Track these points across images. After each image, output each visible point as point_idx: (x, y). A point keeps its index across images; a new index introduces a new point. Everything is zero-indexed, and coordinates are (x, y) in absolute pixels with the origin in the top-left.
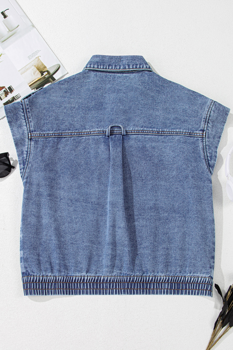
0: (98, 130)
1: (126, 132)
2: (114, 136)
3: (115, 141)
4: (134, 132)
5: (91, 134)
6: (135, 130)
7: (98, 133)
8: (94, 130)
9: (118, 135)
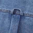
0: (6, 9)
1: (23, 14)
2: (15, 15)
3: (15, 18)
4: (28, 15)
5: (2, 11)
6: (29, 14)
7: (6, 11)
8: (4, 9)
9: (18, 15)
